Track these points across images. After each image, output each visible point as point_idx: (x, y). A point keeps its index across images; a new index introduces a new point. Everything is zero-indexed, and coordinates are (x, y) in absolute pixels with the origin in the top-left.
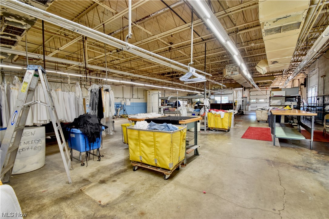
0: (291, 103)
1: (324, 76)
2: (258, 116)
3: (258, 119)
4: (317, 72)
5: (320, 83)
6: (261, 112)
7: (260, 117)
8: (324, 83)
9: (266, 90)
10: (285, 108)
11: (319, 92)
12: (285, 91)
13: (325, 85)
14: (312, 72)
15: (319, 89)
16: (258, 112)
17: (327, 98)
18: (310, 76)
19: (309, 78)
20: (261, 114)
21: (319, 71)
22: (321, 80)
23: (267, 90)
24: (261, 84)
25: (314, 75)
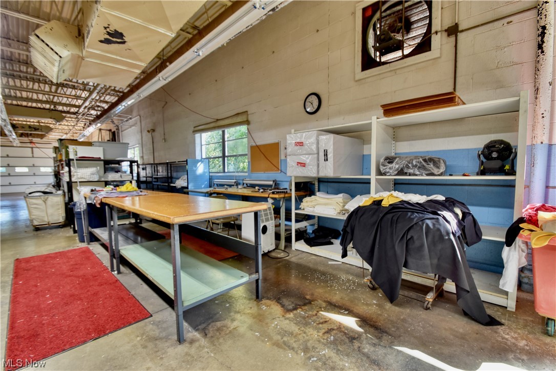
0: (121, 176)
1: (152, 130)
2: (36, 213)
3: (36, 223)
4: (136, 123)
5: (144, 143)
6: (45, 202)
7: (43, 214)
8: (153, 142)
9: (31, 146)
10: (123, 188)
11: (145, 158)
12: (102, 148)
13: (155, 145)
14: (127, 121)
15: (144, 152)
16: (34, 201)
17: (160, 167)
18: (123, 129)
19: (122, 131)
20: (43, 206)
21: (141, 122)
22: (147, 137)
23: (34, 146)
24: (23, 127)
25: (131, 127)
